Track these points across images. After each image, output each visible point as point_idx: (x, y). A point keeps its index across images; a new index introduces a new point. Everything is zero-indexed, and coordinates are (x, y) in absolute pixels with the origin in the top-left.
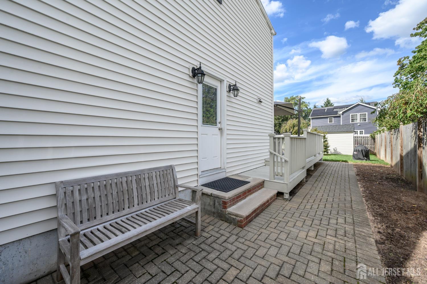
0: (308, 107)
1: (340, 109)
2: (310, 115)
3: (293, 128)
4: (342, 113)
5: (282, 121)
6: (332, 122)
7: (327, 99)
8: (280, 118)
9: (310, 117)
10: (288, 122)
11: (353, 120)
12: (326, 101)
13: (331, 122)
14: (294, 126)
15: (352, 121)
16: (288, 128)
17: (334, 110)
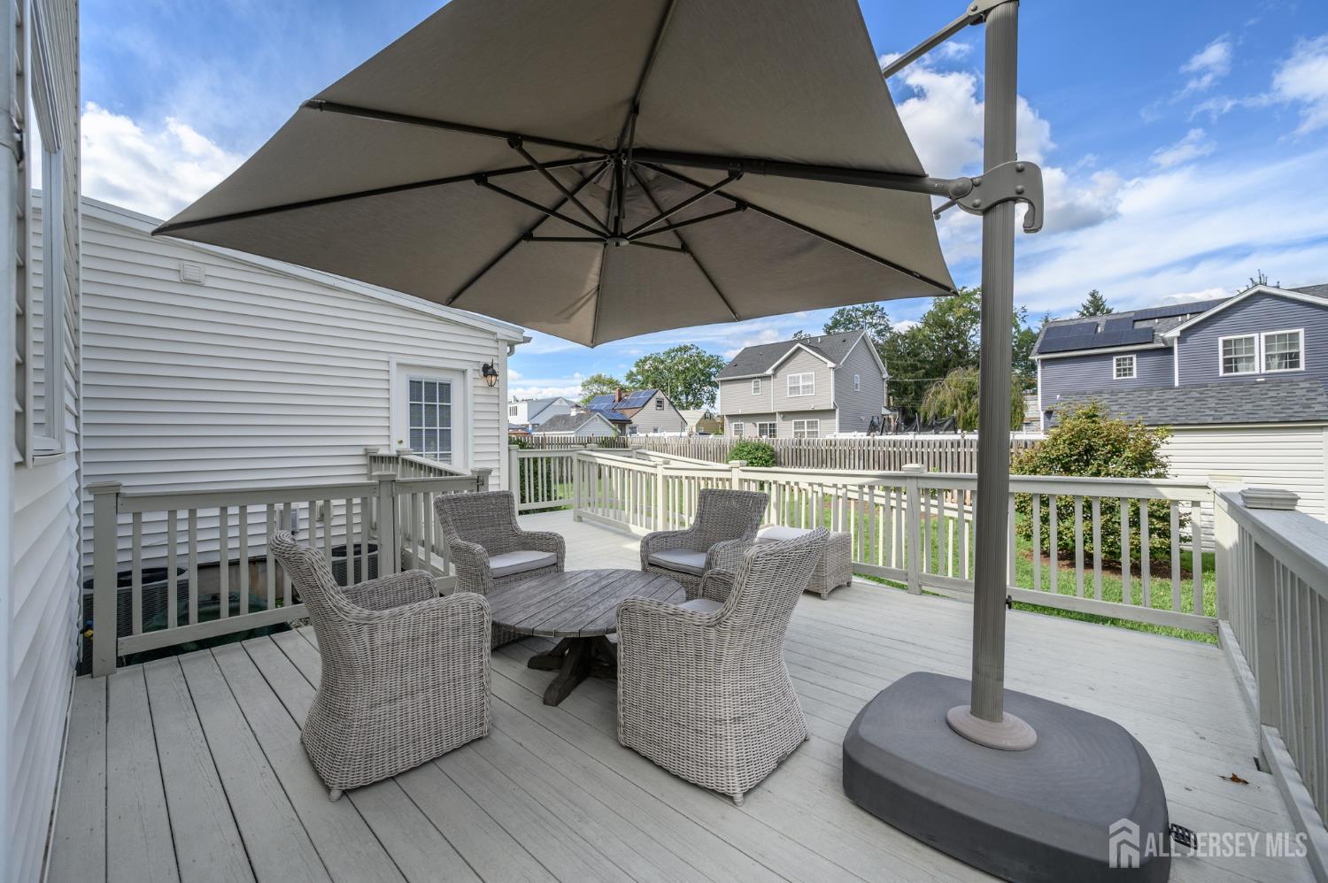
0: (1019, 322)
1: (1166, 320)
2: (1035, 350)
3: (969, 399)
4: (1178, 334)
5: (927, 375)
6: (1131, 374)
7: (1093, 295)
8: (919, 364)
9: (1035, 357)
10: (949, 378)
11: (1230, 365)
12: (1086, 303)
13: (1125, 375)
14: (971, 393)
15: (1227, 369)
16: (949, 400)
17: (1140, 325)
